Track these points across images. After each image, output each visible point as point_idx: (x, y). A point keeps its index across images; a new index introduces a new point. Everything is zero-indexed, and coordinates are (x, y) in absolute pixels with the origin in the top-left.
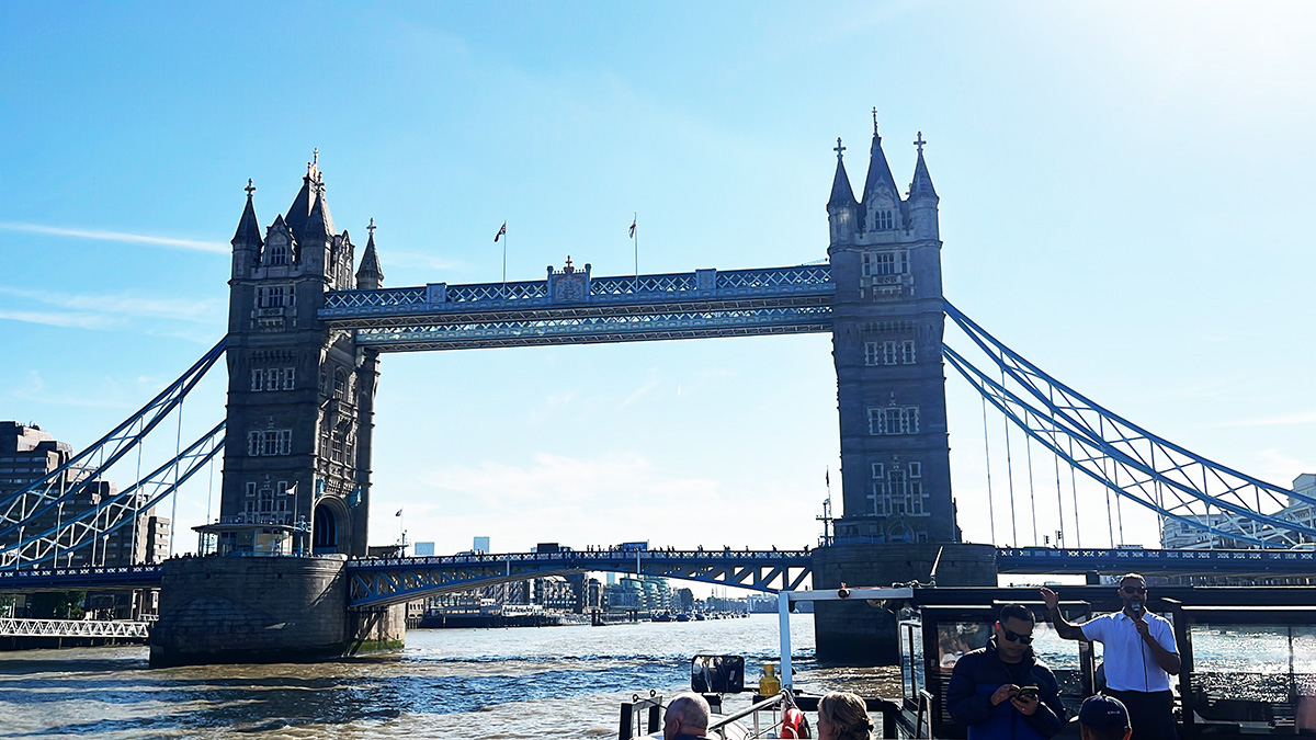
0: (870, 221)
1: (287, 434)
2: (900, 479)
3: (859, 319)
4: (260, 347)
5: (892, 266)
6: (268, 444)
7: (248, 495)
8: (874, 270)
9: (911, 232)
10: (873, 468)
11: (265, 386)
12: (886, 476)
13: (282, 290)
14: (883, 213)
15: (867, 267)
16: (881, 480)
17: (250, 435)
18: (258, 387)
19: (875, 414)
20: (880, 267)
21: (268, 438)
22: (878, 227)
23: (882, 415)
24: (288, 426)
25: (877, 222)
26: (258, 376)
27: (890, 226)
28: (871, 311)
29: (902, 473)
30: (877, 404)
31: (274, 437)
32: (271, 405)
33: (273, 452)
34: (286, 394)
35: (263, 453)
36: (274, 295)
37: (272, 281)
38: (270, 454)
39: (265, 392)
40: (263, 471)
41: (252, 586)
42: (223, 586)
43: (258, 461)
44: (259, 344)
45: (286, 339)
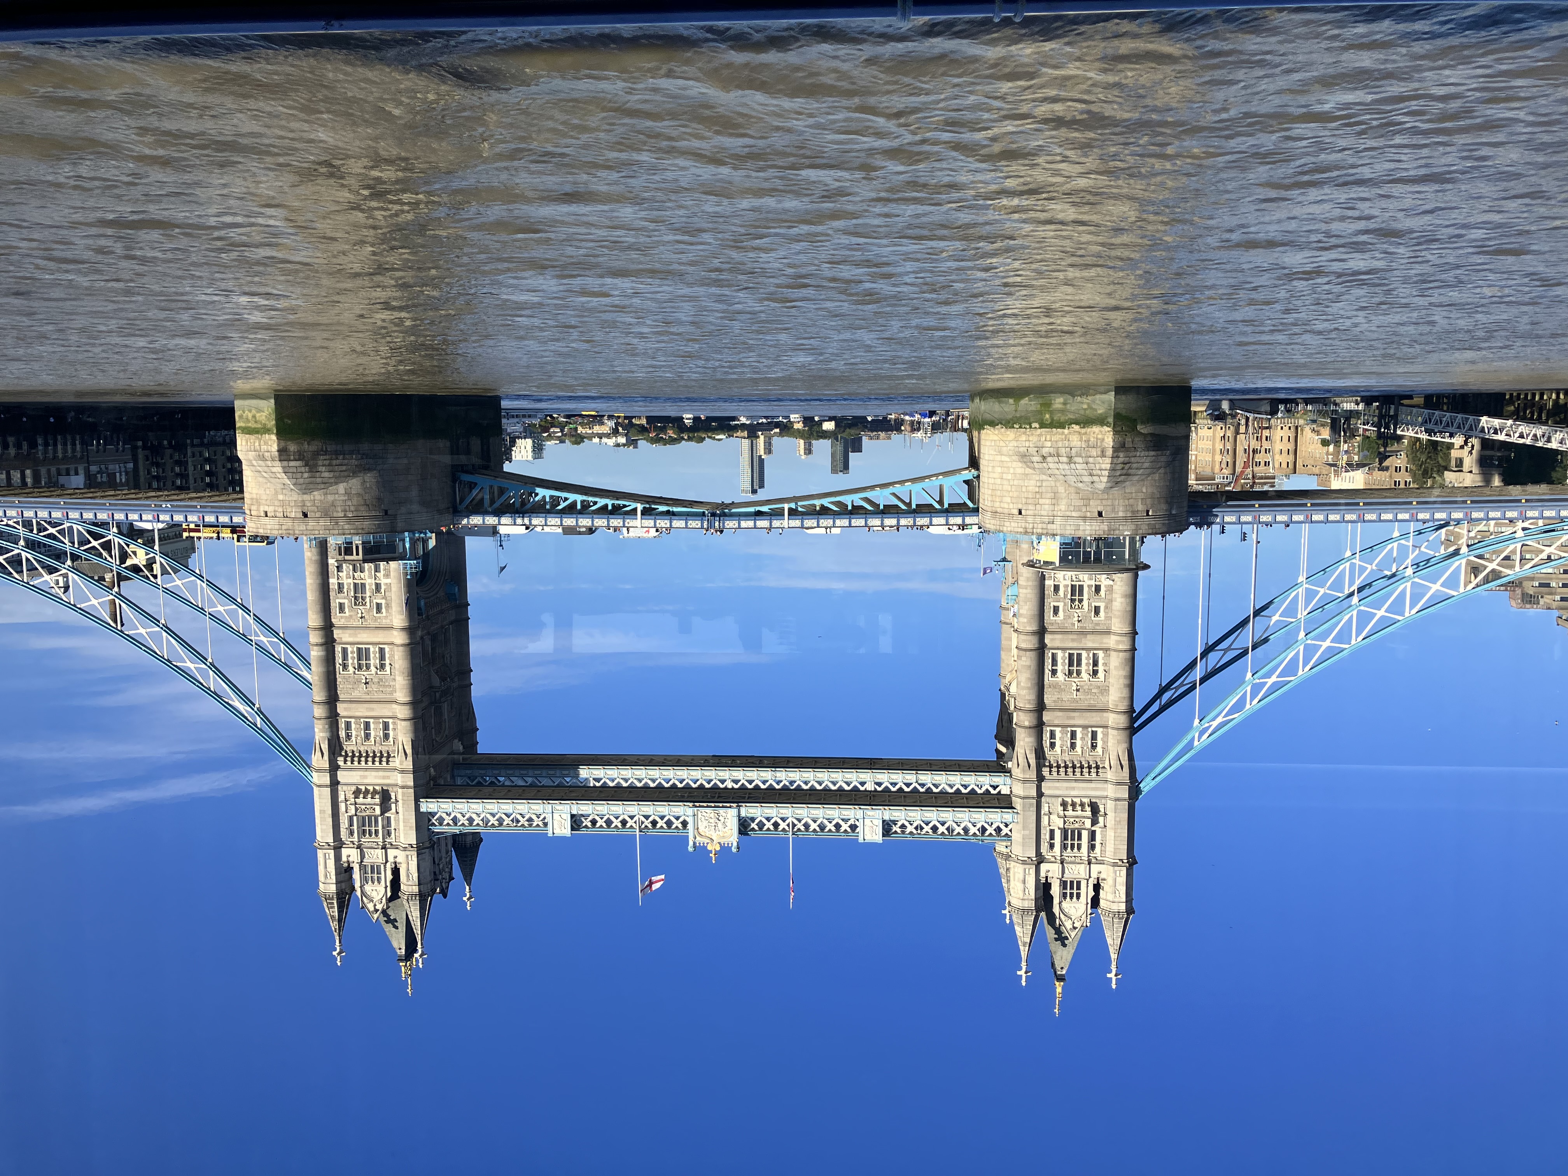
31: (1070, 673)
32: (1074, 710)
33: (1071, 655)
34: (1056, 722)
35: (1084, 654)
36: (1076, 842)
37: (1078, 860)
38: (1075, 652)
39: (1085, 727)
40: (1083, 633)
41: (1048, 501)
42: (1081, 503)
43: (1090, 645)
44: (1093, 785)
45: (1057, 788)
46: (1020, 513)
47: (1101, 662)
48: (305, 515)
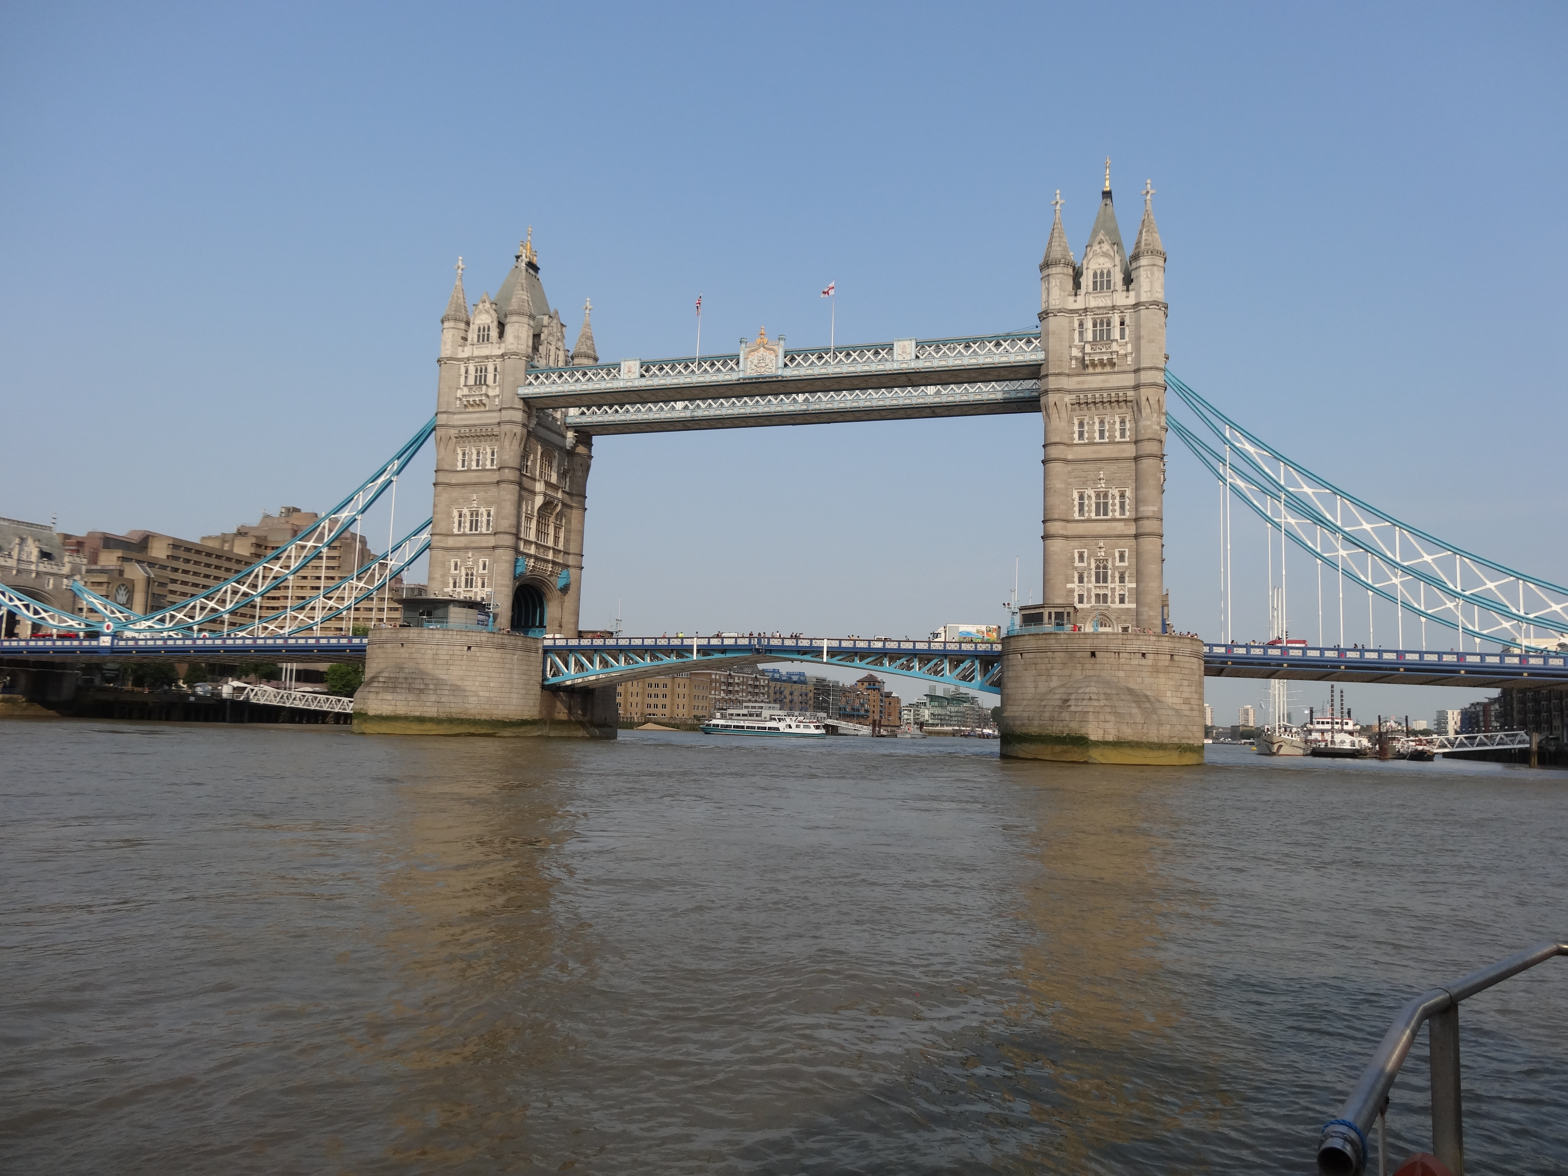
0: (1087, 281)
1: (488, 514)
2: (1105, 567)
3: (1070, 392)
4: (465, 426)
5: (1109, 331)
6: (471, 522)
7: (453, 571)
8: (1089, 336)
9: (1132, 294)
10: (1076, 556)
11: (470, 464)
12: (1089, 564)
13: (486, 369)
14: (1102, 274)
15: (1081, 334)
16: (1085, 568)
17: (456, 514)
18: (463, 466)
19: (1081, 496)
20: (1094, 332)
21: (472, 515)
22: (1095, 288)
23: (1090, 497)
24: (489, 504)
25: (1095, 283)
26: (464, 454)
27: (1109, 287)
28: (1083, 382)
29: (1107, 560)
30: (1085, 484)
31: (477, 515)
32: (475, 484)
33: (476, 530)
34: (488, 473)
35: (467, 531)
36: (479, 373)
37: (477, 360)
38: (474, 532)
39: (469, 470)
40: (466, 548)
41: (442, 657)
42: (415, 656)
43: (462, 538)
44: (464, 423)
45: (488, 418)
46: (469, 648)
47: (456, 525)
48: (1093, 654)
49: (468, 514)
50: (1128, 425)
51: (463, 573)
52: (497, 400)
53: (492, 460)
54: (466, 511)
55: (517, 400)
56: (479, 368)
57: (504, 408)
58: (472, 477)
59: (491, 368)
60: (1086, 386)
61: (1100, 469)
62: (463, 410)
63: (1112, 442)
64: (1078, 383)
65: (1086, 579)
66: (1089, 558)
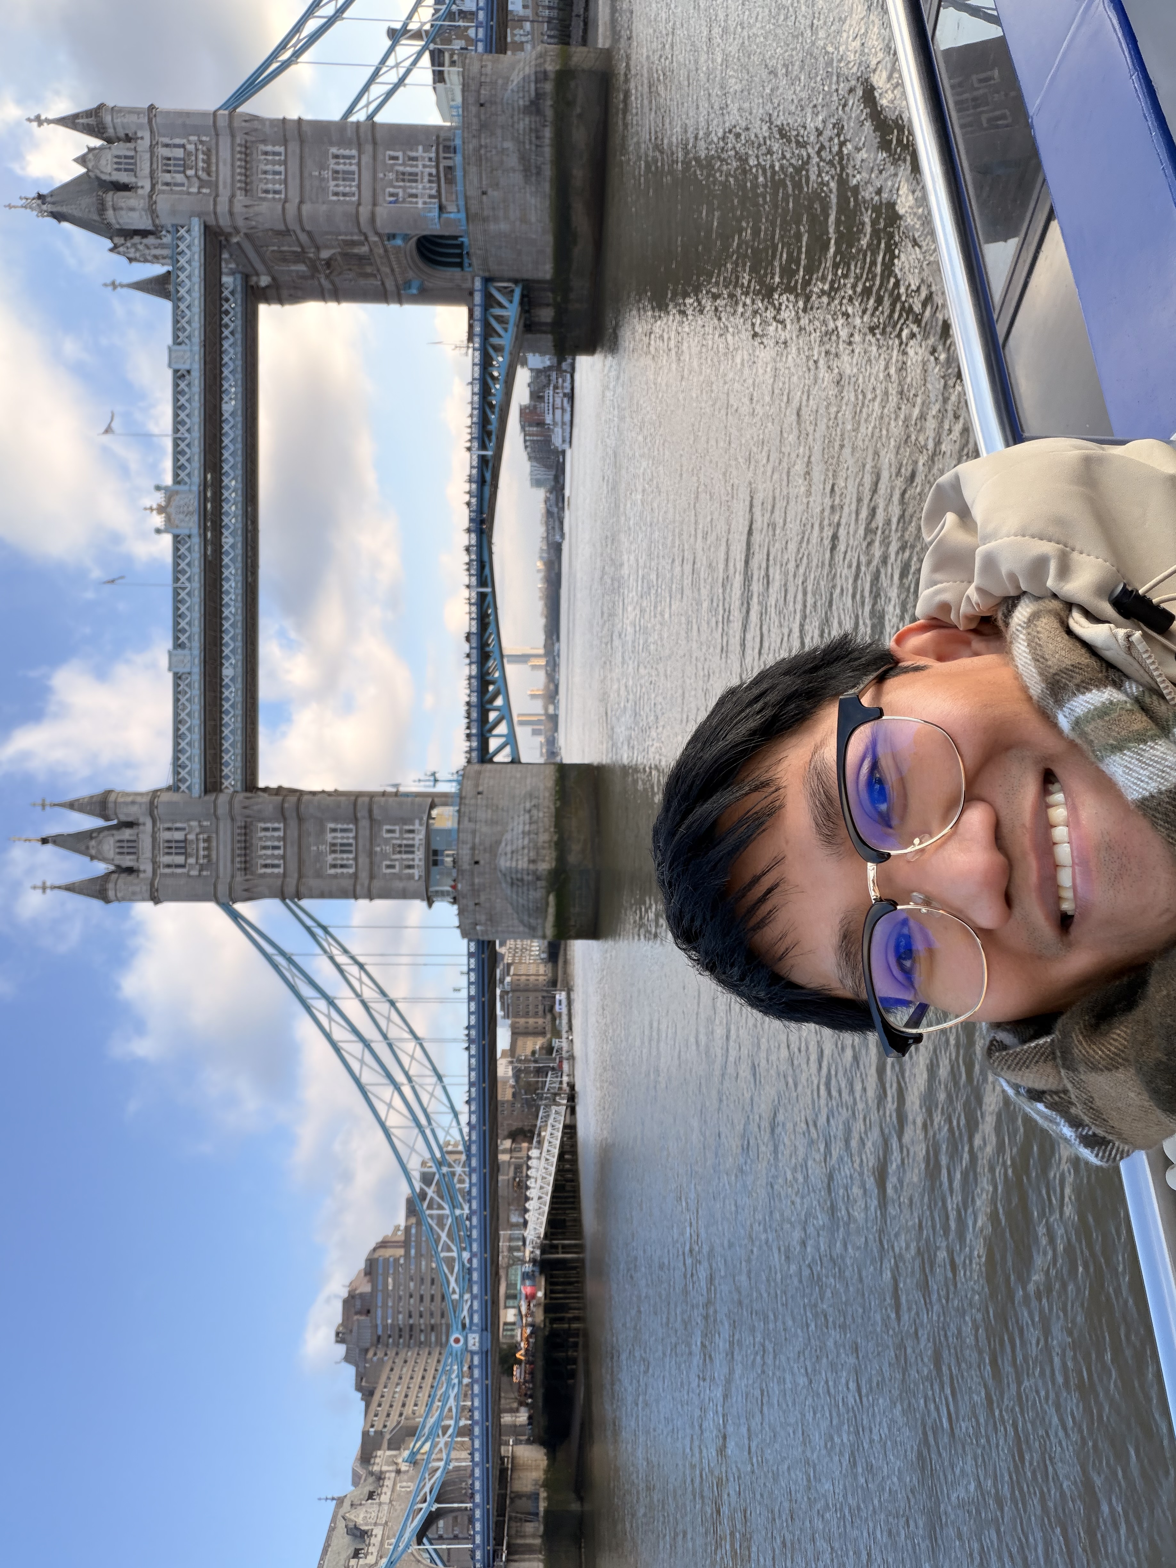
0: (124, 178)
1: (334, 830)
2: (403, 174)
3: (233, 196)
4: (233, 862)
5: (176, 159)
6: (342, 852)
7: (396, 870)
8: (180, 178)
9: (139, 134)
10: (392, 199)
11: (277, 857)
12: (400, 187)
13: (168, 841)
14: (116, 163)
15: (176, 185)
16: (404, 191)
17: (332, 871)
18: (279, 866)
19: (336, 194)
21: (334, 852)
22: (131, 170)
23: (337, 186)
24: (322, 831)
25: (126, 170)
26: (266, 866)
27: (132, 157)
28: (225, 183)
29: (397, 172)
30: (324, 190)
31: (334, 845)
32: (300, 847)
34: (288, 832)
35: (351, 856)
36: (173, 851)
37: (156, 852)
38: (353, 848)
40: (371, 854)
42: (487, 845)
43: (360, 860)
44: (229, 864)
45: (225, 832)
47: (345, 870)
49: (333, 856)
50: (269, 148)
51: (398, 856)
52: (205, 823)
53: (275, 829)
54: (330, 858)
55: (207, 798)
56: (166, 850)
57: (215, 811)
58: (292, 851)
59: (167, 835)
60: (229, 181)
61: (310, 175)
62: (214, 866)
63: (285, 163)
64: (225, 187)
65: (414, 191)
66: (395, 187)
